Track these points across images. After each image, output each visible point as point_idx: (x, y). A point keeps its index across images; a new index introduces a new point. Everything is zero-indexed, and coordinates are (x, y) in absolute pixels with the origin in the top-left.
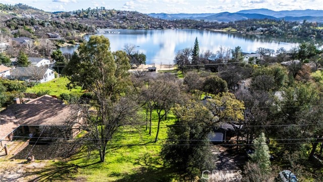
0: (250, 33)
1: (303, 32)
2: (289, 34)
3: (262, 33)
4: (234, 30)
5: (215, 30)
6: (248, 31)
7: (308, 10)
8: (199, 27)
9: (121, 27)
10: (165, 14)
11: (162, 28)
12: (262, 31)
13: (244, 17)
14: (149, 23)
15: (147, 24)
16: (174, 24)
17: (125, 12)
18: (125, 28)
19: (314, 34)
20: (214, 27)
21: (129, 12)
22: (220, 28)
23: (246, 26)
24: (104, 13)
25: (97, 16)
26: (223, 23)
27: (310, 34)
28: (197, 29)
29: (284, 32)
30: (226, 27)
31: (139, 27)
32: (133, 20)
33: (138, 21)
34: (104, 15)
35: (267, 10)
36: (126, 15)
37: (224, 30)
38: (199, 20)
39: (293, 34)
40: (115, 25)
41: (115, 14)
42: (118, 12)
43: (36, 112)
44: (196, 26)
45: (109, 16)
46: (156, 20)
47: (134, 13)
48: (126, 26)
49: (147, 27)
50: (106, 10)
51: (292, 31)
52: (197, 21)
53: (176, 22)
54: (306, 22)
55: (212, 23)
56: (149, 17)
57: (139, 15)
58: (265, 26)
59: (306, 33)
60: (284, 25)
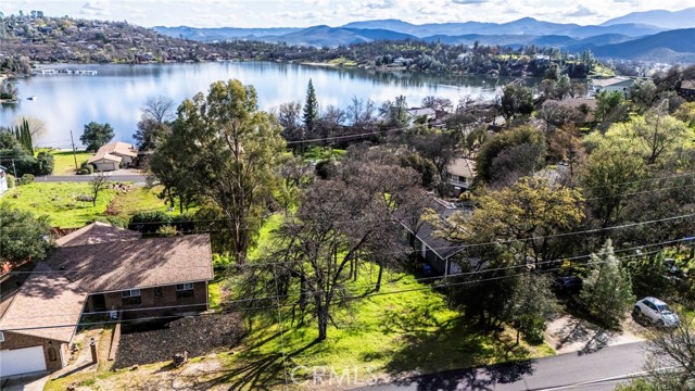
0: (384, 68)
1: (477, 64)
2: (454, 69)
3: (404, 68)
4: (350, 63)
5: (313, 64)
6: (378, 64)
7: (471, 23)
8: (277, 57)
9: (93, 59)
10: (189, 29)
11: (197, 61)
12: (405, 64)
13: (358, 36)
14: (163, 49)
15: (158, 51)
16: (221, 50)
17: (99, 23)
18: (106, 62)
19: (497, 68)
20: (309, 58)
21: (107, 23)
22: (321, 60)
23: (373, 55)
24: (43, 26)
25: (25, 33)
26: (326, 49)
27: (490, 68)
28: (273, 61)
29: (444, 65)
30: (333, 57)
31: (141, 59)
32: (122, 42)
33: (134, 44)
34: (44, 31)
35: (399, 22)
36: (102, 30)
37: (332, 64)
38: (276, 43)
39: (460, 69)
40: (78, 54)
41: (72, 27)
42: (80, 24)
43: (112, 261)
44: (271, 56)
45: (58, 32)
46: (178, 43)
47: (120, 26)
48: (108, 57)
49: (160, 59)
50: (45, 20)
51: (459, 63)
52: (271, 46)
53: (224, 45)
54: (479, 45)
55: (303, 49)
56: (159, 36)
57: (135, 31)
58: (408, 55)
59: (482, 66)
60: (442, 52)
